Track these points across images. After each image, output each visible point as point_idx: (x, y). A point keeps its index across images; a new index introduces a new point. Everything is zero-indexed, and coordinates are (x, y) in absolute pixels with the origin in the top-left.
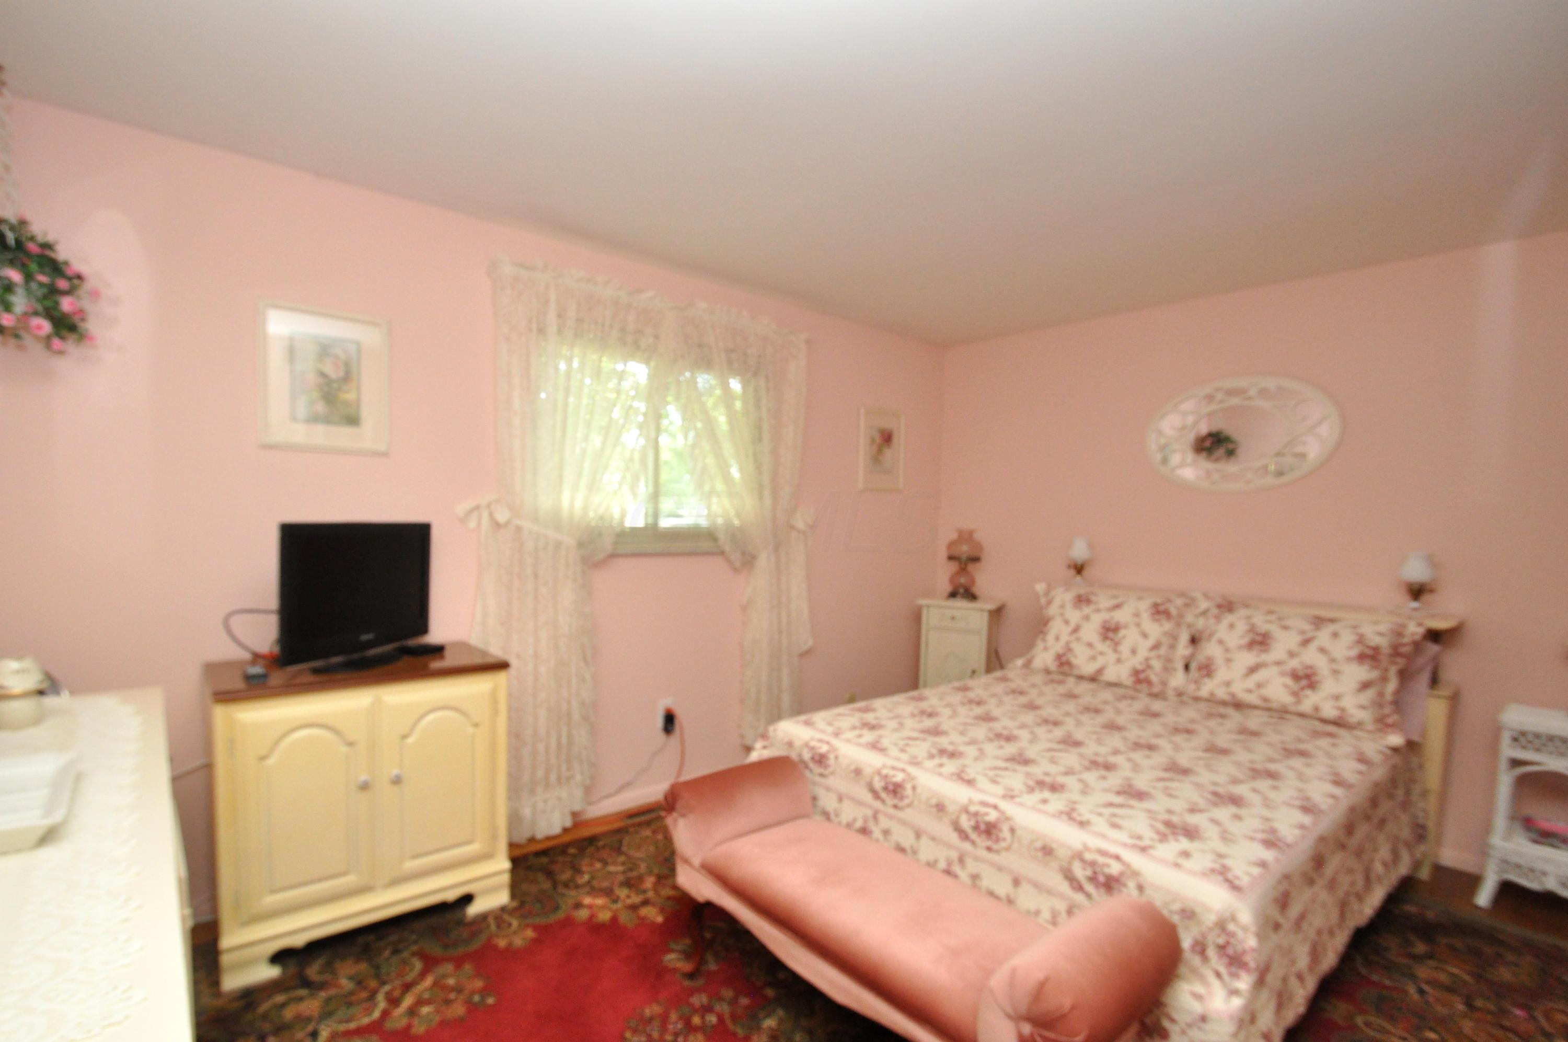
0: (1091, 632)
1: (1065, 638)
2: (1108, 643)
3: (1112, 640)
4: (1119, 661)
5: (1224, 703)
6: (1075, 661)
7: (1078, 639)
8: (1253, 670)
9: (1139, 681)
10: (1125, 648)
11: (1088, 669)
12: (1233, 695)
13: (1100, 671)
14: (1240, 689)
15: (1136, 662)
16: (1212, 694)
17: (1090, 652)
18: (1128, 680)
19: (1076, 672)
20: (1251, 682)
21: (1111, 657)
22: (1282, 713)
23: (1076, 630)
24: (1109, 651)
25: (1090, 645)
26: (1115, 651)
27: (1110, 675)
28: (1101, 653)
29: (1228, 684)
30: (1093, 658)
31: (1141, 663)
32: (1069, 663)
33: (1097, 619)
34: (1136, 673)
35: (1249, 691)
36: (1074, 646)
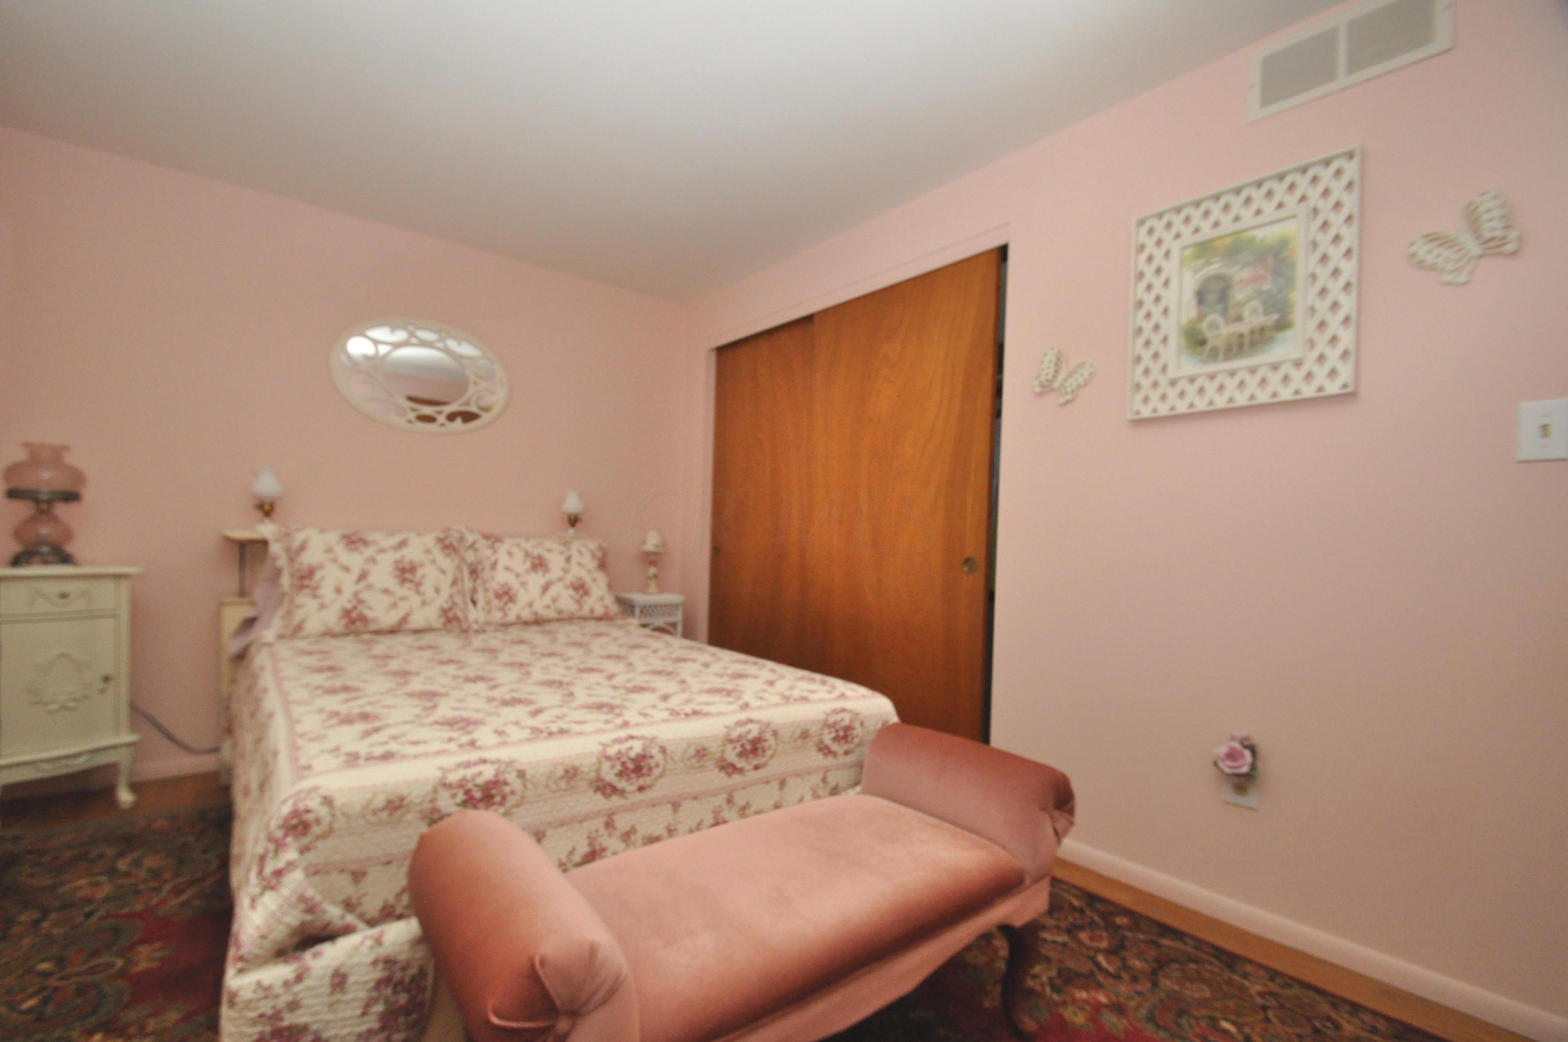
0: (382, 575)
1: (349, 587)
2: (407, 585)
3: (411, 581)
4: (424, 603)
5: (526, 623)
6: (369, 614)
7: (369, 587)
8: (546, 588)
9: (449, 621)
10: (428, 588)
11: (389, 619)
12: (536, 614)
13: (404, 620)
14: (540, 607)
15: (441, 601)
16: (519, 617)
17: (387, 600)
18: (438, 623)
19: (372, 627)
20: (547, 599)
21: (415, 600)
22: (571, 619)
23: (363, 576)
24: (411, 594)
25: (386, 591)
26: (418, 593)
27: (417, 620)
28: (403, 599)
29: (531, 605)
30: (394, 605)
31: (447, 602)
32: (363, 619)
33: (387, 561)
34: (445, 612)
35: (548, 607)
36: (365, 595)
